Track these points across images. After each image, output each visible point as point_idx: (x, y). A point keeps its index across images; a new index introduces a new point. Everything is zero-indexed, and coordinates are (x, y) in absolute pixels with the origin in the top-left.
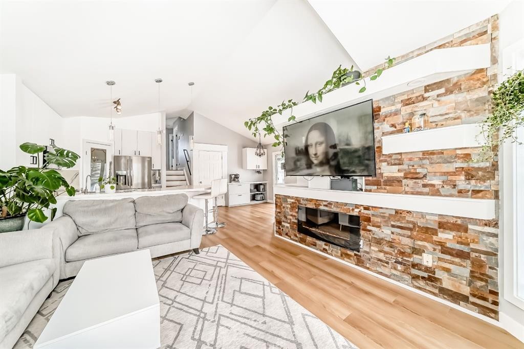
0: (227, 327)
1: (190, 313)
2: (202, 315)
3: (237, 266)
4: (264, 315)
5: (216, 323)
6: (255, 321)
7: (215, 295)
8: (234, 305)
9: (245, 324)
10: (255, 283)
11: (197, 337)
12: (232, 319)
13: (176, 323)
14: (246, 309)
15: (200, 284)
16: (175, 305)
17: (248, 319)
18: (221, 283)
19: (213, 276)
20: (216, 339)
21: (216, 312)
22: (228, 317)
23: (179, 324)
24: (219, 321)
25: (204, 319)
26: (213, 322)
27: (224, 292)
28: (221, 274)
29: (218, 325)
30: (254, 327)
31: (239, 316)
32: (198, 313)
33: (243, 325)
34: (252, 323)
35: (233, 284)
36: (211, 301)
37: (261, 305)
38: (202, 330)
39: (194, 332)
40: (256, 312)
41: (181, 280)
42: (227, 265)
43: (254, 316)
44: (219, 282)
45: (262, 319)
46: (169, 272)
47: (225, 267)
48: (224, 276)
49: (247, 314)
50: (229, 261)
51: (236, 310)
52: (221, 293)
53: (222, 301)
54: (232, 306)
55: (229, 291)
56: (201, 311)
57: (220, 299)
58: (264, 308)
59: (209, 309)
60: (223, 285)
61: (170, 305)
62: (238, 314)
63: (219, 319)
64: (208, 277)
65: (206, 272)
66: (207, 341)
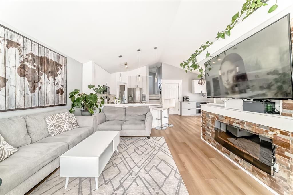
0: (137, 184)
1: (127, 168)
2: (131, 172)
3: (165, 152)
4: (160, 188)
5: (134, 179)
6: (153, 189)
7: (143, 164)
8: (149, 174)
9: (147, 188)
10: (168, 165)
11: (122, 182)
12: (142, 181)
13: (119, 170)
14: (153, 179)
15: (140, 155)
16: (124, 161)
17: (150, 185)
18: (150, 159)
19: (148, 153)
20: (129, 187)
21: (138, 173)
22: (141, 179)
23: (120, 171)
24: (136, 179)
25: (131, 174)
26: (133, 178)
27: (148, 164)
28: (153, 153)
29: (134, 180)
30: (150, 192)
31: (147, 182)
32: (130, 170)
33: (145, 188)
34: (151, 189)
35: (156, 162)
36: (139, 166)
37: (163, 181)
38: (126, 179)
39: (122, 178)
40: (157, 184)
41: (134, 150)
42: (160, 149)
43: (154, 186)
44: (149, 158)
45: (157, 190)
46: (132, 144)
47: (158, 150)
48: (154, 155)
49: (151, 182)
50: (162, 148)
51: (148, 177)
52: (147, 164)
53: (144, 168)
54: (147, 174)
55: (151, 165)
56: (132, 169)
57: (144, 167)
58: (163, 184)
59: (136, 170)
60: (150, 160)
61: (122, 160)
62: (147, 180)
63: (137, 177)
64: (146, 153)
65: (147, 150)
66: (125, 186)
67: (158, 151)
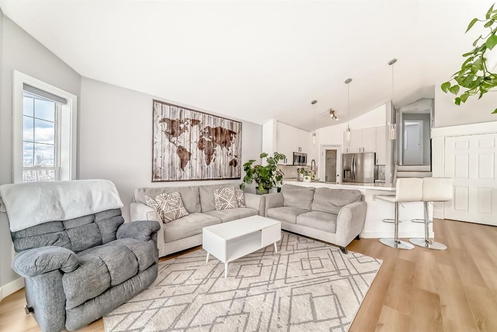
0: (265, 299)
1: (270, 276)
2: (271, 282)
3: (354, 286)
4: (289, 324)
5: (267, 291)
6: (279, 318)
7: (296, 282)
8: (291, 299)
9: (272, 311)
10: (336, 307)
11: (252, 285)
12: (274, 300)
13: (260, 272)
14: (290, 307)
15: (303, 269)
16: (275, 267)
17: (279, 311)
18: (315, 282)
19: (320, 273)
20: (253, 296)
21: (278, 288)
22: (275, 297)
23: (260, 274)
24: (269, 292)
25: (269, 284)
26: (267, 290)
27: (303, 286)
28: (328, 277)
29: (266, 293)
30: (271, 318)
31: (279, 305)
32: (272, 279)
33: (270, 310)
34: (275, 316)
35: (321, 290)
36: (287, 282)
37: (303, 319)
38: (258, 286)
39: (255, 283)
40: (290, 317)
41: (301, 259)
42: (349, 278)
43: (284, 316)
44: (315, 280)
45: (283, 323)
46: (306, 250)
47: (342, 277)
48: (327, 280)
49: (285, 310)
50: (357, 278)
51: (285, 301)
52: (301, 285)
53: (292, 289)
54: (289, 296)
55: (307, 290)
56: (274, 280)
57: (293, 287)
58: (299, 324)
59: (278, 284)
60: (313, 283)
61: (273, 264)
62: (281, 303)
63: (272, 292)
64: (315, 271)
65: (323, 267)
66: (250, 291)
67: (340, 278)
